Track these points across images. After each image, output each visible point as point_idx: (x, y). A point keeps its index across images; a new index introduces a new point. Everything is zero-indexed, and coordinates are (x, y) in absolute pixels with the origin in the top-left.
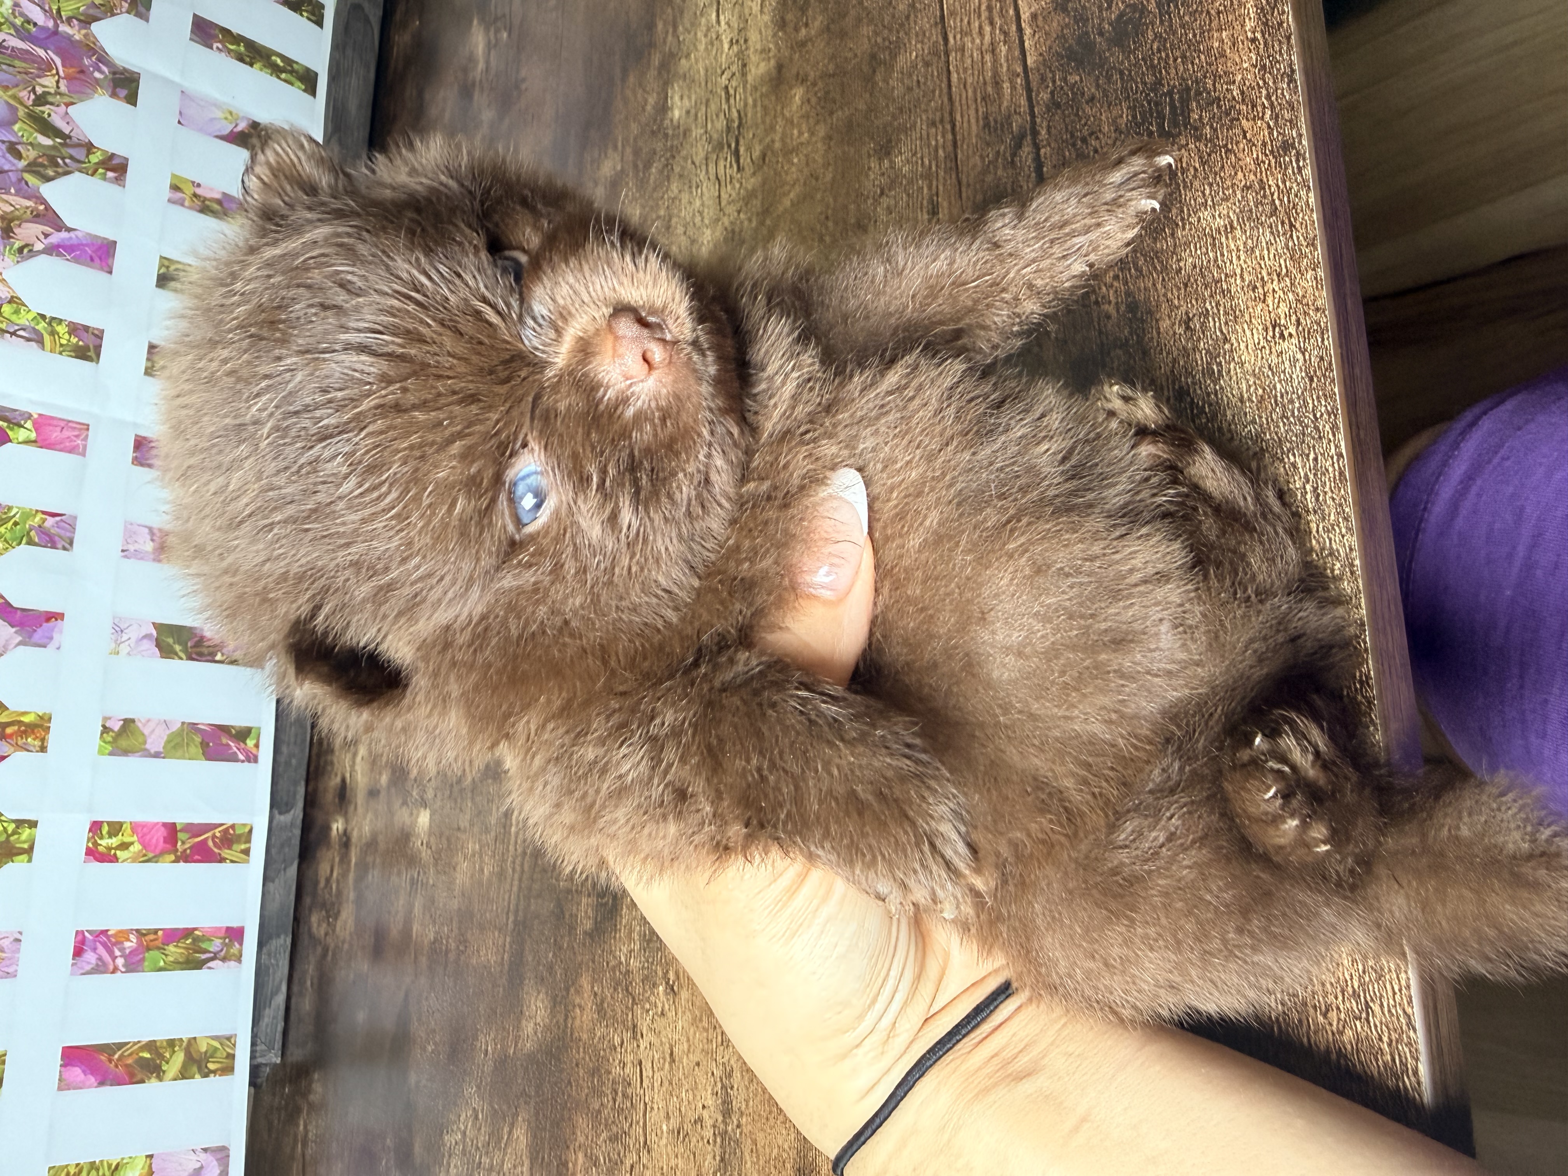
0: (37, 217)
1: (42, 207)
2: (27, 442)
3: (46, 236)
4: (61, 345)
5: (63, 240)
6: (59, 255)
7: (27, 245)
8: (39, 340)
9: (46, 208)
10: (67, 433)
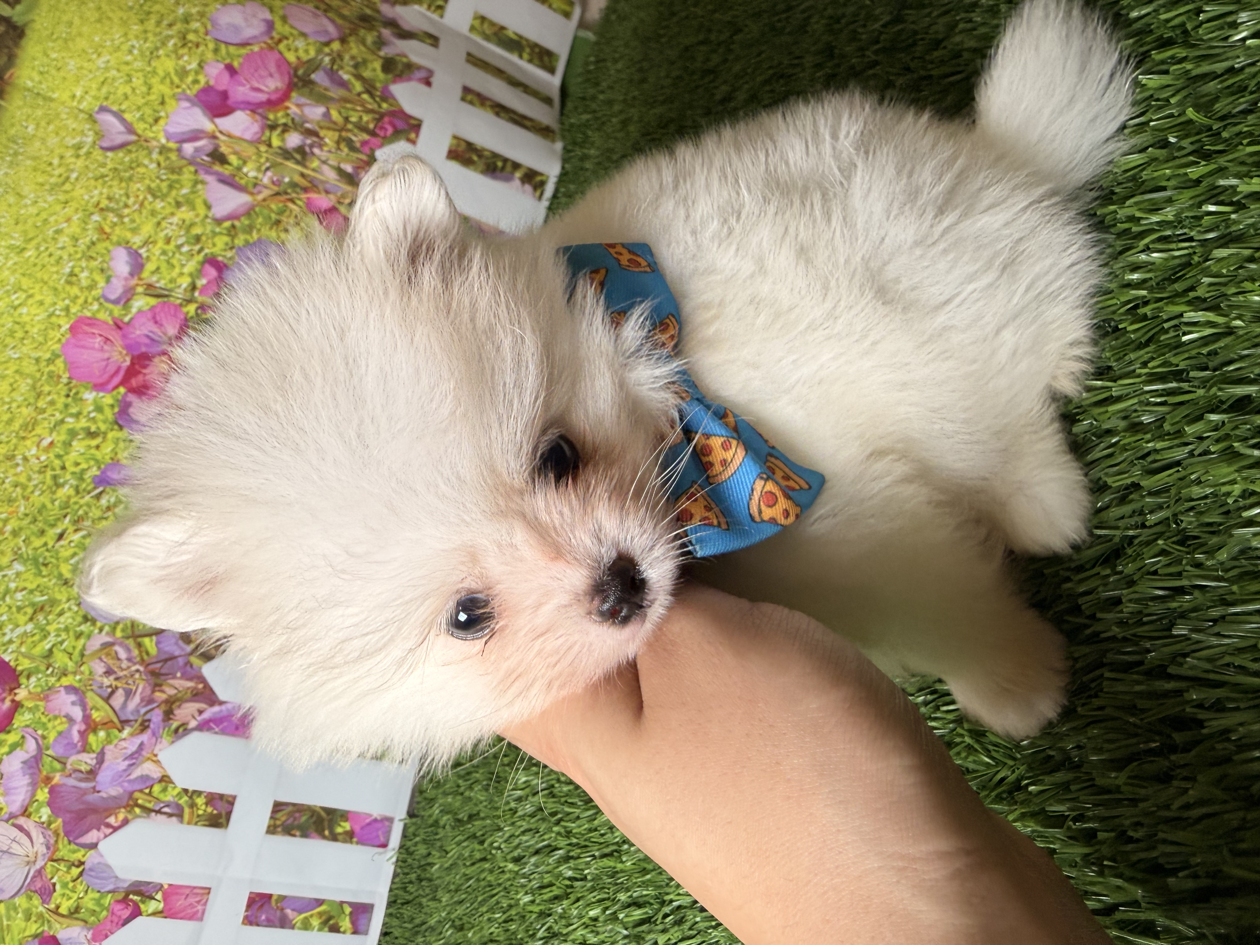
0: (196, 696)
1: (201, 686)
2: (154, 914)
3: (201, 712)
4: (198, 816)
5: (215, 713)
6: (210, 729)
7: (183, 724)
8: (179, 815)
9: (205, 687)
10: (192, 900)
